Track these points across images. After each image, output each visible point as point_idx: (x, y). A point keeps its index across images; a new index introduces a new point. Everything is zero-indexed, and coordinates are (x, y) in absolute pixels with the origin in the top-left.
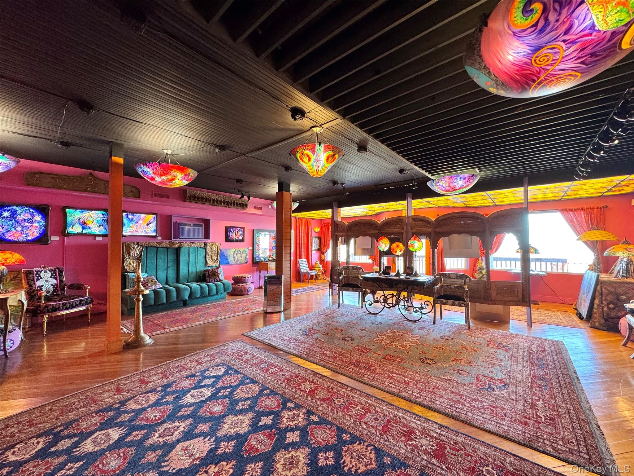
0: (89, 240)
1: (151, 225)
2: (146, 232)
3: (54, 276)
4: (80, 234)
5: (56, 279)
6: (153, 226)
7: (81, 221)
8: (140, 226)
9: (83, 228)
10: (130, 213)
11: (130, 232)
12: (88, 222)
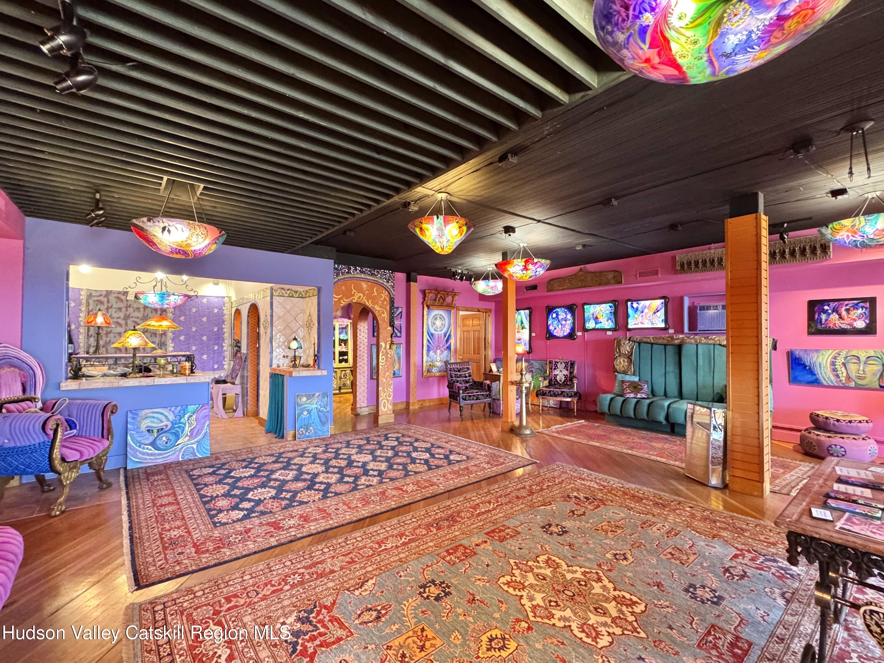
0: (601, 335)
1: (658, 314)
2: (652, 324)
3: (566, 368)
4: (594, 329)
5: (567, 370)
6: (661, 314)
7: (595, 316)
8: (646, 315)
9: (596, 323)
10: (635, 301)
11: (635, 324)
12: (599, 317)
